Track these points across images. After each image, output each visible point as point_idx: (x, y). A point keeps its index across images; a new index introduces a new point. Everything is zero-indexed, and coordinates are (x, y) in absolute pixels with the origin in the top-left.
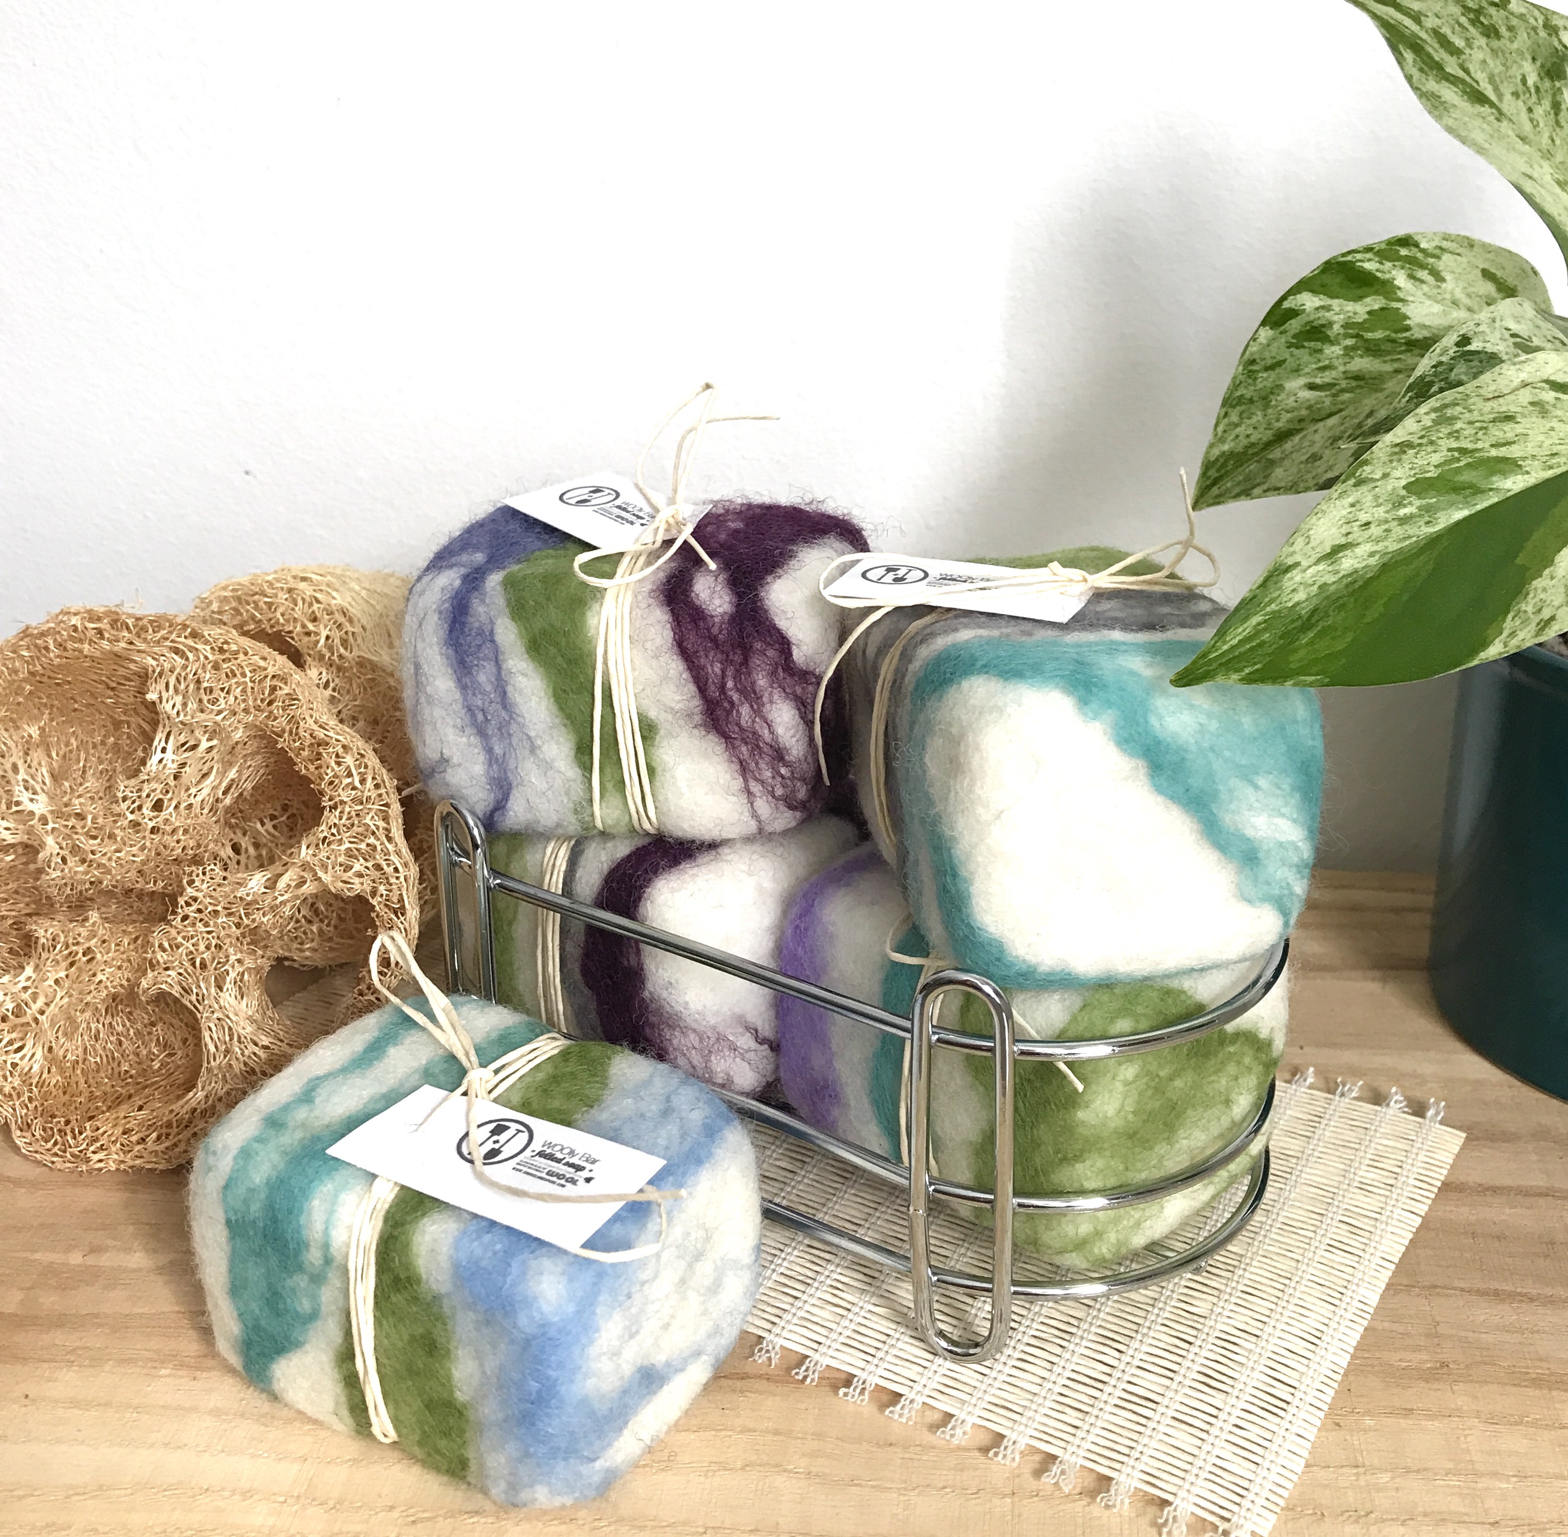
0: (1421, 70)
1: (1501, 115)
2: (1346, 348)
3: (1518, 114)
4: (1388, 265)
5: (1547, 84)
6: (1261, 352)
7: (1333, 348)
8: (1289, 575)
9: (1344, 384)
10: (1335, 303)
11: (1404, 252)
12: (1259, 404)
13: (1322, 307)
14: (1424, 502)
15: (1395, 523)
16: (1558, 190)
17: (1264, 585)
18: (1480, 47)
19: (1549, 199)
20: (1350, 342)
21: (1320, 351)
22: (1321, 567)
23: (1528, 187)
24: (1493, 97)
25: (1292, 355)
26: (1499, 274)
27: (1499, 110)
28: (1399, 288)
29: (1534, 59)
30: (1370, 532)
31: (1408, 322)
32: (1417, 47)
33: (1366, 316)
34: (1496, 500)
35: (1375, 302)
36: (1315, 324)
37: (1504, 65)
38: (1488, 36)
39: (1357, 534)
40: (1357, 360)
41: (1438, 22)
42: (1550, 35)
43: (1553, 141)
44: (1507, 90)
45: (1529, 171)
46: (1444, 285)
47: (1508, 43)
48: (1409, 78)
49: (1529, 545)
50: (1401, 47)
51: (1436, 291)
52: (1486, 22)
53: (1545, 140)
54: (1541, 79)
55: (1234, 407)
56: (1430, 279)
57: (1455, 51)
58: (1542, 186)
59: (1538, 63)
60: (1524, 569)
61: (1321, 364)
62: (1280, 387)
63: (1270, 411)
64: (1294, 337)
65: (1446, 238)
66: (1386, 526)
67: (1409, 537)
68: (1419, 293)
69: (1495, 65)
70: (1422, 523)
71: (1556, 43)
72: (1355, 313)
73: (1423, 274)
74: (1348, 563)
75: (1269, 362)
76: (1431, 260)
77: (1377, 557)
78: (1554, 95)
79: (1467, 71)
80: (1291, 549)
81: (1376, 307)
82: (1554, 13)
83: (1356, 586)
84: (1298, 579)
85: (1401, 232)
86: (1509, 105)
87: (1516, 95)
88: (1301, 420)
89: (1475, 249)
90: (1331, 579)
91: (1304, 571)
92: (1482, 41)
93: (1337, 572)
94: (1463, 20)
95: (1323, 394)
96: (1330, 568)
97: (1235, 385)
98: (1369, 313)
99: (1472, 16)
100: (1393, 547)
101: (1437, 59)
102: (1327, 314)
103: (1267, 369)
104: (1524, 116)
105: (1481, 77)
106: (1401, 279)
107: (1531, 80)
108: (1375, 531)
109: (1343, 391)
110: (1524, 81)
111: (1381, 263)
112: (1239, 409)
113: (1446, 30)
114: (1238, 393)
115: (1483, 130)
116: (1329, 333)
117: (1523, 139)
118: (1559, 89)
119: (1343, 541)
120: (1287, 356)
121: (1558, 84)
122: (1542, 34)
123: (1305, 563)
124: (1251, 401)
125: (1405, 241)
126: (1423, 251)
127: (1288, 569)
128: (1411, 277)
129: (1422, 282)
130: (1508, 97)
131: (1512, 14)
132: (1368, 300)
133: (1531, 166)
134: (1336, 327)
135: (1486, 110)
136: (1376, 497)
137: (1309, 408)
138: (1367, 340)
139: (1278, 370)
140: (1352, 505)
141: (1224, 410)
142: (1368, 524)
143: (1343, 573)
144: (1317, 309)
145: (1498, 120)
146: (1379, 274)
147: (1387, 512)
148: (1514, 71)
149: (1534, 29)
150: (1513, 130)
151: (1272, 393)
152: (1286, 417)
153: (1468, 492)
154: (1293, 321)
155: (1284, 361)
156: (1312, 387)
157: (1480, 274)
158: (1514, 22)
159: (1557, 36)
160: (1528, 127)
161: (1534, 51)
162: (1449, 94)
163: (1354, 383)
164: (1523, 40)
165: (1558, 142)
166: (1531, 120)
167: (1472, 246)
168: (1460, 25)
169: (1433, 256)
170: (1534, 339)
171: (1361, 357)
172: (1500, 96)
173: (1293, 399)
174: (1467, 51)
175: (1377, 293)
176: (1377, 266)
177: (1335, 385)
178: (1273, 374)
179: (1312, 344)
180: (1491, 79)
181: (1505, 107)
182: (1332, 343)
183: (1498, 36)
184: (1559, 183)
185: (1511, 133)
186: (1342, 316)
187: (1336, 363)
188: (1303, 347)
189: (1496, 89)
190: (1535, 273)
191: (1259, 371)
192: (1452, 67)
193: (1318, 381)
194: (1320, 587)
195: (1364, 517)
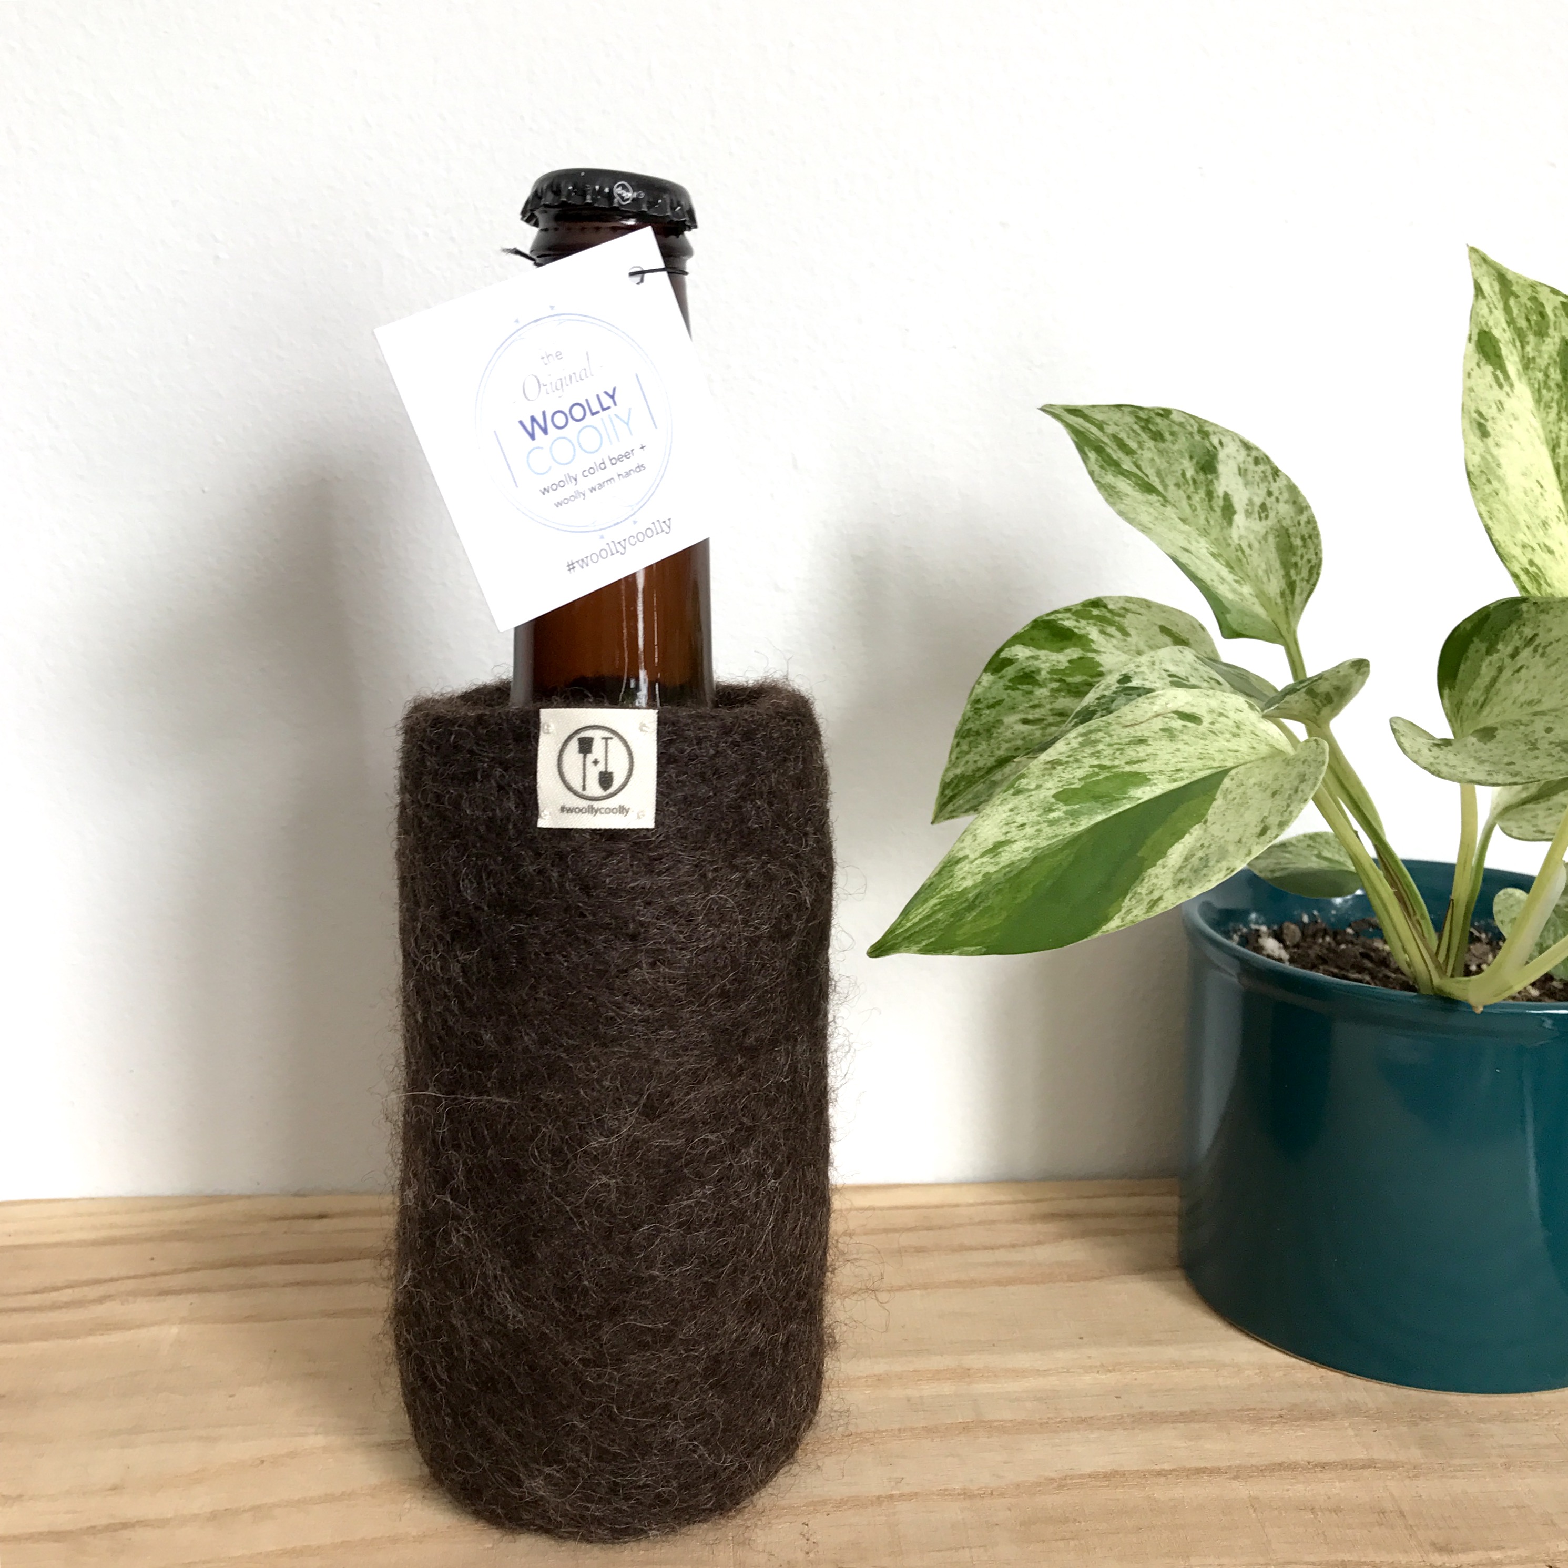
0: (1102, 467)
1: (1165, 501)
2: (1052, 690)
3: (1179, 501)
4: (1083, 623)
5: (1201, 477)
6: (984, 693)
7: (1042, 690)
8: (959, 866)
9: (1051, 719)
10: (1042, 653)
11: (1095, 612)
12: (984, 735)
13: (1032, 657)
14: (1069, 808)
15: (1046, 824)
16: (1212, 560)
17: (939, 873)
18: (1149, 449)
19: (1204, 568)
20: (1055, 685)
21: (1031, 692)
22: (985, 859)
23: (1184, 558)
24: (1160, 488)
25: (1009, 696)
26: (1174, 629)
27: (1164, 497)
28: (1092, 641)
29: (1191, 457)
30: (1024, 832)
31: (1101, 669)
32: (1099, 449)
33: (1067, 664)
34: (1128, 806)
35: (1074, 653)
36: (1027, 670)
37: (1168, 462)
38: (1155, 439)
39: (1015, 833)
40: (1061, 700)
41: (1117, 429)
42: (1203, 438)
43: (1208, 522)
44: (1170, 481)
45: (1188, 546)
46: (1129, 639)
47: (1171, 446)
48: (1091, 474)
49: (1149, 842)
50: (1086, 449)
51: (1123, 644)
52: (1153, 429)
53: (1202, 521)
54: (1197, 472)
55: (964, 738)
56: (1118, 634)
57: (1129, 452)
58: (1197, 558)
59: (1195, 460)
60: (1143, 859)
61: (1031, 704)
62: (1000, 722)
63: (992, 741)
64: (1010, 681)
65: (1129, 600)
66: (1038, 827)
67: (1056, 836)
68: (1110, 645)
69: (1160, 462)
70: (1067, 825)
71: (1208, 445)
72: (1058, 662)
73: (1112, 630)
74: (1007, 856)
75: (991, 701)
76: (1117, 619)
77: (1030, 851)
78: (1207, 486)
79: (1138, 467)
80: (962, 845)
81: (1075, 656)
82: (1206, 421)
83: (1012, 874)
84: (966, 869)
85: (1092, 596)
86: (1173, 493)
87: (1177, 485)
88: (1017, 749)
89: (1153, 609)
90: (992, 869)
91: (972, 862)
92: (1150, 444)
93: (998, 864)
94: (1136, 427)
95: (1034, 727)
96: (992, 861)
97: (965, 721)
98: (1070, 662)
99: (1143, 424)
100: (1045, 843)
101: (1115, 457)
102: (1036, 663)
103: (990, 707)
104: (1184, 503)
105: (1150, 472)
106: (1094, 633)
107: (1190, 473)
108: (1029, 831)
109: (1051, 725)
110: (1184, 475)
111: (1077, 621)
112: (968, 739)
113: (1123, 435)
114: (967, 727)
115: (1150, 514)
116: (1038, 678)
117: (1184, 521)
118: (1211, 481)
119: (1003, 838)
120: (1005, 696)
121: (1209, 477)
122: (1198, 438)
123: (972, 857)
124: (978, 733)
125: (1096, 603)
126: (1111, 611)
127: (958, 861)
128: (1103, 632)
129: (1112, 636)
130: (1172, 488)
131: (1173, 422)
132: (1068, 651)
133: (1189, 542)
134: (1044, 673)
135: (1154, 498)
136: (1031, 804)
137: (1024, 739)
138: (1068, 684)
139: (998, 708)
140: (1011, 810)
141: (956, 741)
142: (1023, 825)
143: (1002, 864)
144: (1028, 658)
145: (1164, 506)
146: (1076, 630)
147: (1039, 816)
148: (1177, 468)
149: (1191, 434)
150: (1176, 513)
151: (994, 727)
152: (1005, 746)
153: (1104, 800)
154: (1009, 668)
155: (1002, 701)
156: (1025, 722)
157: (1158, 630)
158: (1176, 428)
159: (1209, 439)
160: (1188, 510)
161: (1191, 451)
162: (1123, 485)
163: (1058, 719)
164: (1182, 443)
165: (1212, 522)
166: (1190, 505)
167: (1150, 607)
168: (1134, 431)
169: (1120, 615)
170: (1191, 679)
171: (1064, 697)
172: (1165, 487)
173: (1010, 731)
174: (1139, 452)
175: (1075, 645)
176: (1075, 623)
177: (1043, 720)
178: (993, 712)
179: (1025, 687)
180: (1159, 473)
181: (1169, 496)
182: (1041, 686)
183: (1163, 440)
184: (1213, 555)
185: (1174, 516)
186: (1048, 664)
187: (1044, 702)
188: (1018, 689)
189: (1162, 481)
190: (1203, 628)
191: (983, 709)
192: (1127, 464)
193: (1030, 717)
194: (984, 876)
195: (1020, 820)
